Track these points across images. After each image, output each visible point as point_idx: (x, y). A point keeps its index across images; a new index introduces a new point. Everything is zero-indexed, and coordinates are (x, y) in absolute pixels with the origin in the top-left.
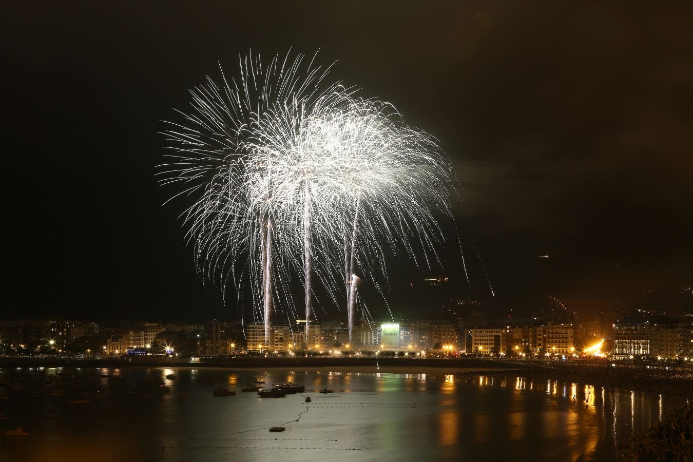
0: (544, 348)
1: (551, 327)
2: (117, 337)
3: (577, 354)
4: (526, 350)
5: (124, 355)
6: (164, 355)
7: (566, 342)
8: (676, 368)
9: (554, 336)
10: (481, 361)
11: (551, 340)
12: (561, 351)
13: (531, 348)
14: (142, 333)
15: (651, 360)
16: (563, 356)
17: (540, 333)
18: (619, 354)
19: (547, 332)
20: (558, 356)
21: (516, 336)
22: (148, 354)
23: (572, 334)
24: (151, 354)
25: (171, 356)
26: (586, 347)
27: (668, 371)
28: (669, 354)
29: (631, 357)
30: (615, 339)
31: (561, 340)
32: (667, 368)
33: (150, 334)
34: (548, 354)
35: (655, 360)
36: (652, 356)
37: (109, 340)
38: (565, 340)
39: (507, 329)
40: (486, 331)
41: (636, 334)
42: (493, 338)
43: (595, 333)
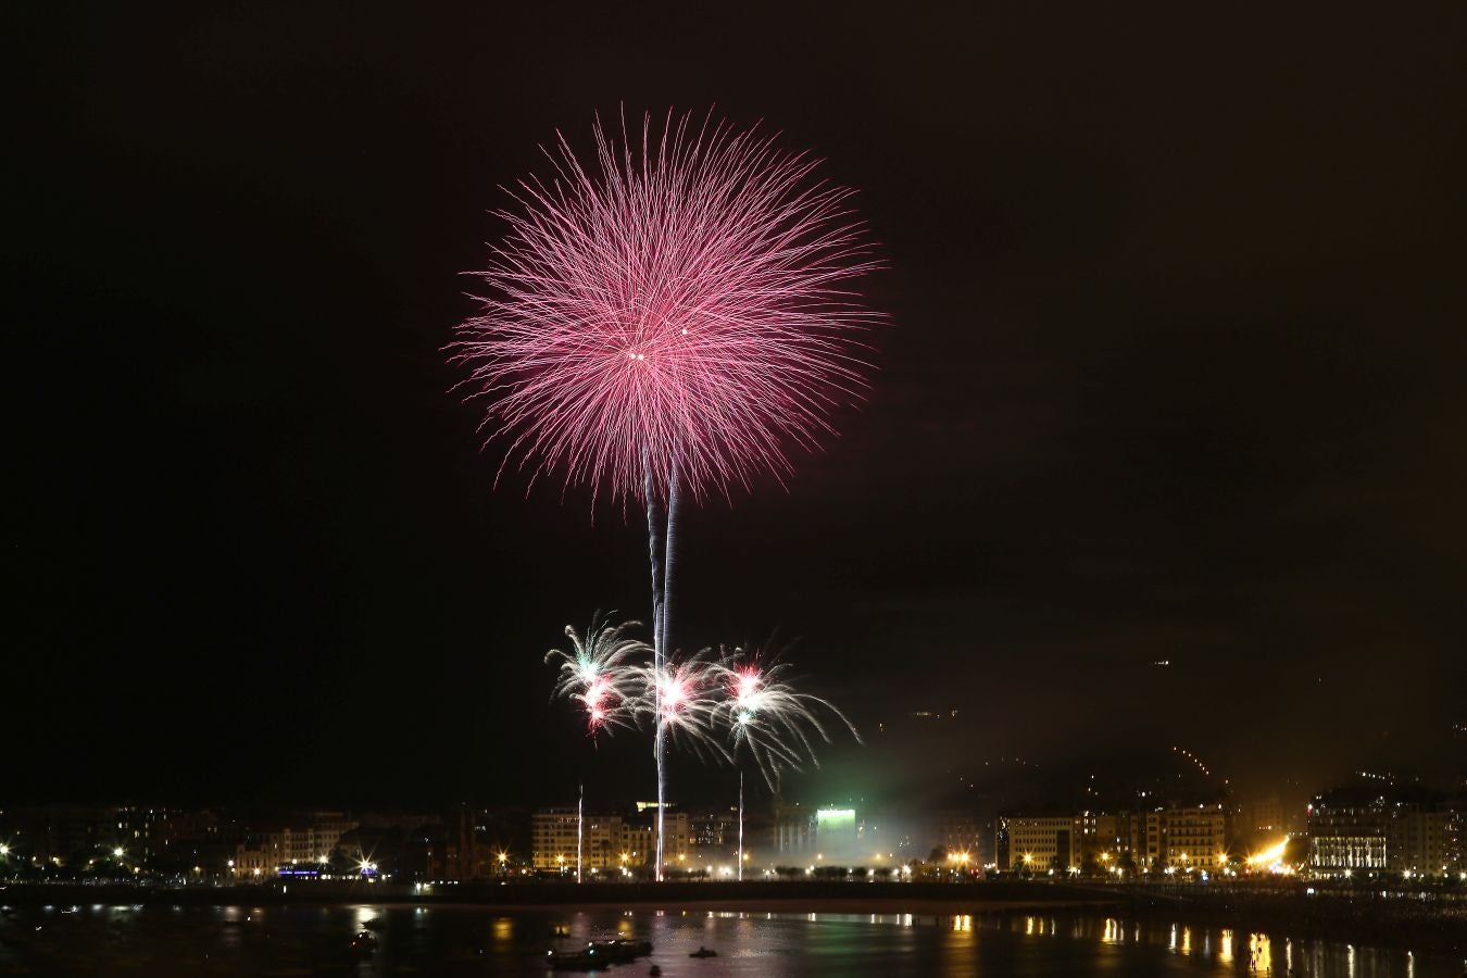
0: (1163, 856)
1: (1177, 811)
2: (255, 843)
3: (1232, 868)
4: (1125, 861)
5: (271, 882)
6: (357, 878)
7: (1210, 844)
8: (1442, 896)
9: (1184, 831)
10: (1028, 884)
11: (1177, 839)
12: (1199, 862)
13: (1135, 858)
14: (311, 833)
15: (1390, 878)
16: (1204, 873)
17: (1153, 825)
18: (1321, 866)
19: (1169, 823)
20: (1191, 873)
21: (1104, 832)
22: (324, 877)
23: (1221, 827)
24: (329, 877)
25: (371, 880)
26: (1251, 853)
27: (1427, 902)
28: (1428, 867)
29: (1348, 873)
30: (1313, 835)
31: (1199, 839)
32: (1423, 895)
33: (328, 833)
34: (1171, 870)
35: (1398, 879)
36: (1392, 872)
37: (241, 847)
38: (1206, 839)
39: (1083, 818)
40: (1039, 823)
41: (1358, 824)
42: (1055, 836)
43: (1271, 824)
